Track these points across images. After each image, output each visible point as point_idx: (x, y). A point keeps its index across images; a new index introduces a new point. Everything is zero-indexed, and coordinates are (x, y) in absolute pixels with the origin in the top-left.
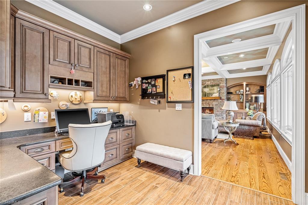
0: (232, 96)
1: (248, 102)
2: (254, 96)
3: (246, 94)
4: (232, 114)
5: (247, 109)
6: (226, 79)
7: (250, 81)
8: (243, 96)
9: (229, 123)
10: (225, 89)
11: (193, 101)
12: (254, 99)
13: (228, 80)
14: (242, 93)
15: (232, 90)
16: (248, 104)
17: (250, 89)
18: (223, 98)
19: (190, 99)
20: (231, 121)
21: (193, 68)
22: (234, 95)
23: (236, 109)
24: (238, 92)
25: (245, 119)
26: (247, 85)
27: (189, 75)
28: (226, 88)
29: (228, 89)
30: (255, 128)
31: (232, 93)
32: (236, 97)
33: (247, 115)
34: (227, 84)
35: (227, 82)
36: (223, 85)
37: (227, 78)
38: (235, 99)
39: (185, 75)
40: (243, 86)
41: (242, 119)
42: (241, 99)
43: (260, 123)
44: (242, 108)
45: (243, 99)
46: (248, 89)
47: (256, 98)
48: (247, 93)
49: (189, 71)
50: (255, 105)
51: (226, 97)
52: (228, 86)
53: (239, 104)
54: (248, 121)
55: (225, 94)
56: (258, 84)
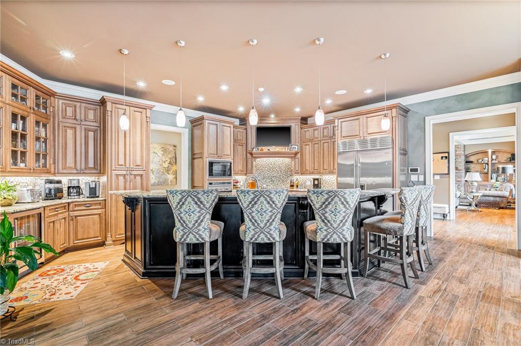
0: (472, 166)
1: (494, 172)
2: (501, 166)
3: (492, 164)
4: (476, 184)
5: (493, 181)
6: (464, 146)
7: (497, 148)
8: (488, 165)
9: (472, 192)
10: (463, 158)
11: (448, 174)
12: (501, 170)
13: (466, 147)
14: (487, 162)
15: (472, 159)
16: (494, 176)
17: (497, 157)
18: (459, 168)
19: (447, 172)
20: (474, 191)
21: (448, 153)
22: (475, 165)
23: (479, 179)
24: (481, 160)
25: (490, 190)
26: (493, 153)
27: (446, 157)
28: (464, 156)
29: (466, 157)
30: (502, 199)
31: (472, 162)
32: (478, 167)
33: (492, 186)
34: (466, 152)
35: (466, 149)
36: (460, 152)
37: (465, 144)
38: (477, 170)
39: (442, 157)
40: (488, 154)
41: (486, 190)
42: (485, 169)
43: (507, 194)
44: (487, 180)
45: (488, 169)
46: (494, 157)
47: (504, 169)
48: (493, 162)
49: (446, 155)
50: (503, 176)
51: (464, 167)
52: (466, 154)
53: (482, 175)
54: (493, 192)
55: (463, 163)
56: (509, 151)
